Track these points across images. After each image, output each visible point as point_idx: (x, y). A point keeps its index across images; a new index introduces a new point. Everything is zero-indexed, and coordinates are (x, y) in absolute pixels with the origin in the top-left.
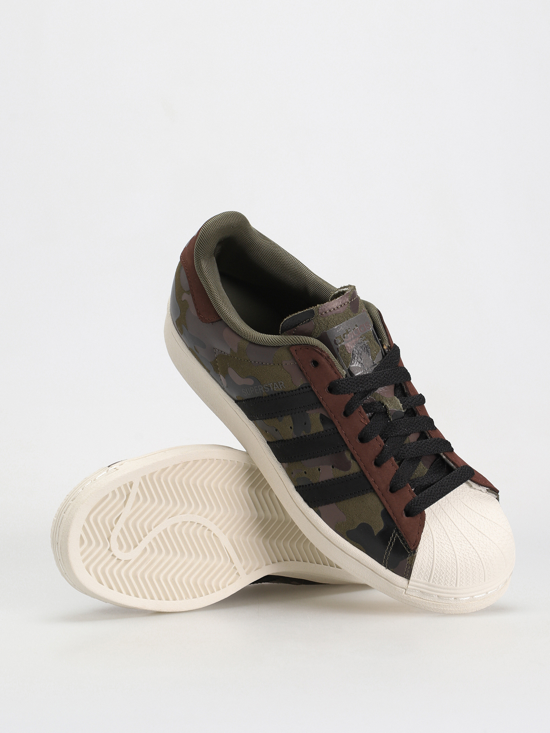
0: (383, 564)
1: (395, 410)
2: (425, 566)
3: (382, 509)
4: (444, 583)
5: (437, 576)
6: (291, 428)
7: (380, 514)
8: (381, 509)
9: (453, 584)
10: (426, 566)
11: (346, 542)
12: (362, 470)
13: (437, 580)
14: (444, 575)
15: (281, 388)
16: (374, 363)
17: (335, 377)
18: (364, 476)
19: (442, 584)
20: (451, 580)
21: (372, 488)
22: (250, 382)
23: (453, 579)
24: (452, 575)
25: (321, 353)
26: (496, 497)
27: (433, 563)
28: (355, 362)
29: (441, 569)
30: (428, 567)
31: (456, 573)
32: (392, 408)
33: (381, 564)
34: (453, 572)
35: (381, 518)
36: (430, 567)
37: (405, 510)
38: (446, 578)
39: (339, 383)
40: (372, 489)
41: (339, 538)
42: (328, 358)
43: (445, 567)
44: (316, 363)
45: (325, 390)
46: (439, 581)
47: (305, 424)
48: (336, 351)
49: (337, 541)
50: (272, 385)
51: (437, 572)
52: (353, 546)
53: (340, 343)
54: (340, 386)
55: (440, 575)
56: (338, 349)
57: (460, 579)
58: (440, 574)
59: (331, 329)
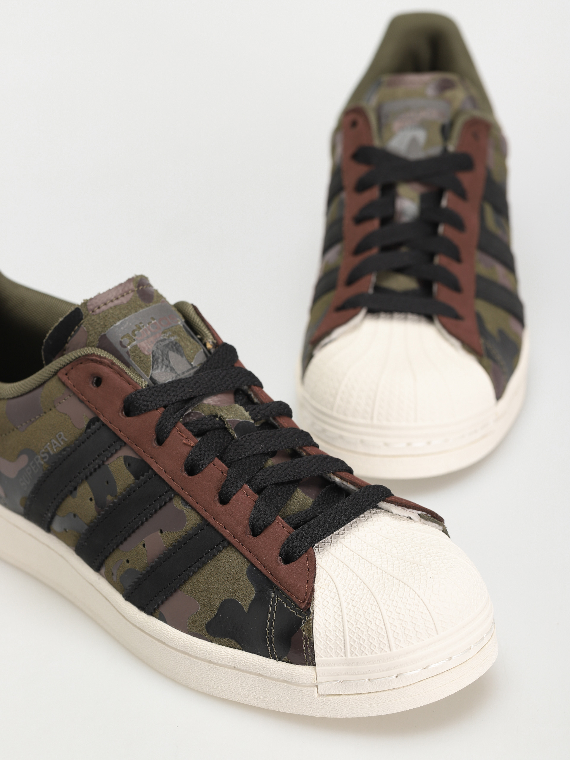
0: (271, 656)
1: (238, 420)
2: (332, 631)
3: (247, 567)
4: (370, 650)
5: (354, 641)
6: (91, 500)
7: (245, 574)
8: (245, 566)
9: (384, 647)
10: (334, 630)
11: (209, 643)
12: (203, 518)
13: (357, 647)
14: (366, 636)
15: (62, 443)
16: (192, 365)
17: (130, 390)
18: (208, 524)
19: (367, 653)
20: (379, 642)
21: (224, 539)
22: (24, 460)
23: (381, 639)
24: (378, 632)
25: (100, 361)
26: (441, 528)
27: (343, 621)
28: (160, 367)
29: (358, 628)
30: (337, 631)
31: (383, 627)
32: (231, 418)
33: (267, 656)
34: (379, 626)
35: (248, 581)
36: (340, 630)
37: (280, 555)
38: (370, 641)
39: (136, 395)
40: (225, 543)
41: (197, 642)
42: (111, 366)
43: (363, 623)
44: (98, 382)
45: (119, 415)
46: (360, 649)
47: (108, 483)
48: (126, 356)
49: (195, 647)
50: (49, 446)
51: (353, 634)
52: (221, 646)
53: (129, 344)
54: (139, 399)
55: (359, 637)
56: (127, 352)
57: (393, 635)
58: (359, 635)
59: (112, 327)
